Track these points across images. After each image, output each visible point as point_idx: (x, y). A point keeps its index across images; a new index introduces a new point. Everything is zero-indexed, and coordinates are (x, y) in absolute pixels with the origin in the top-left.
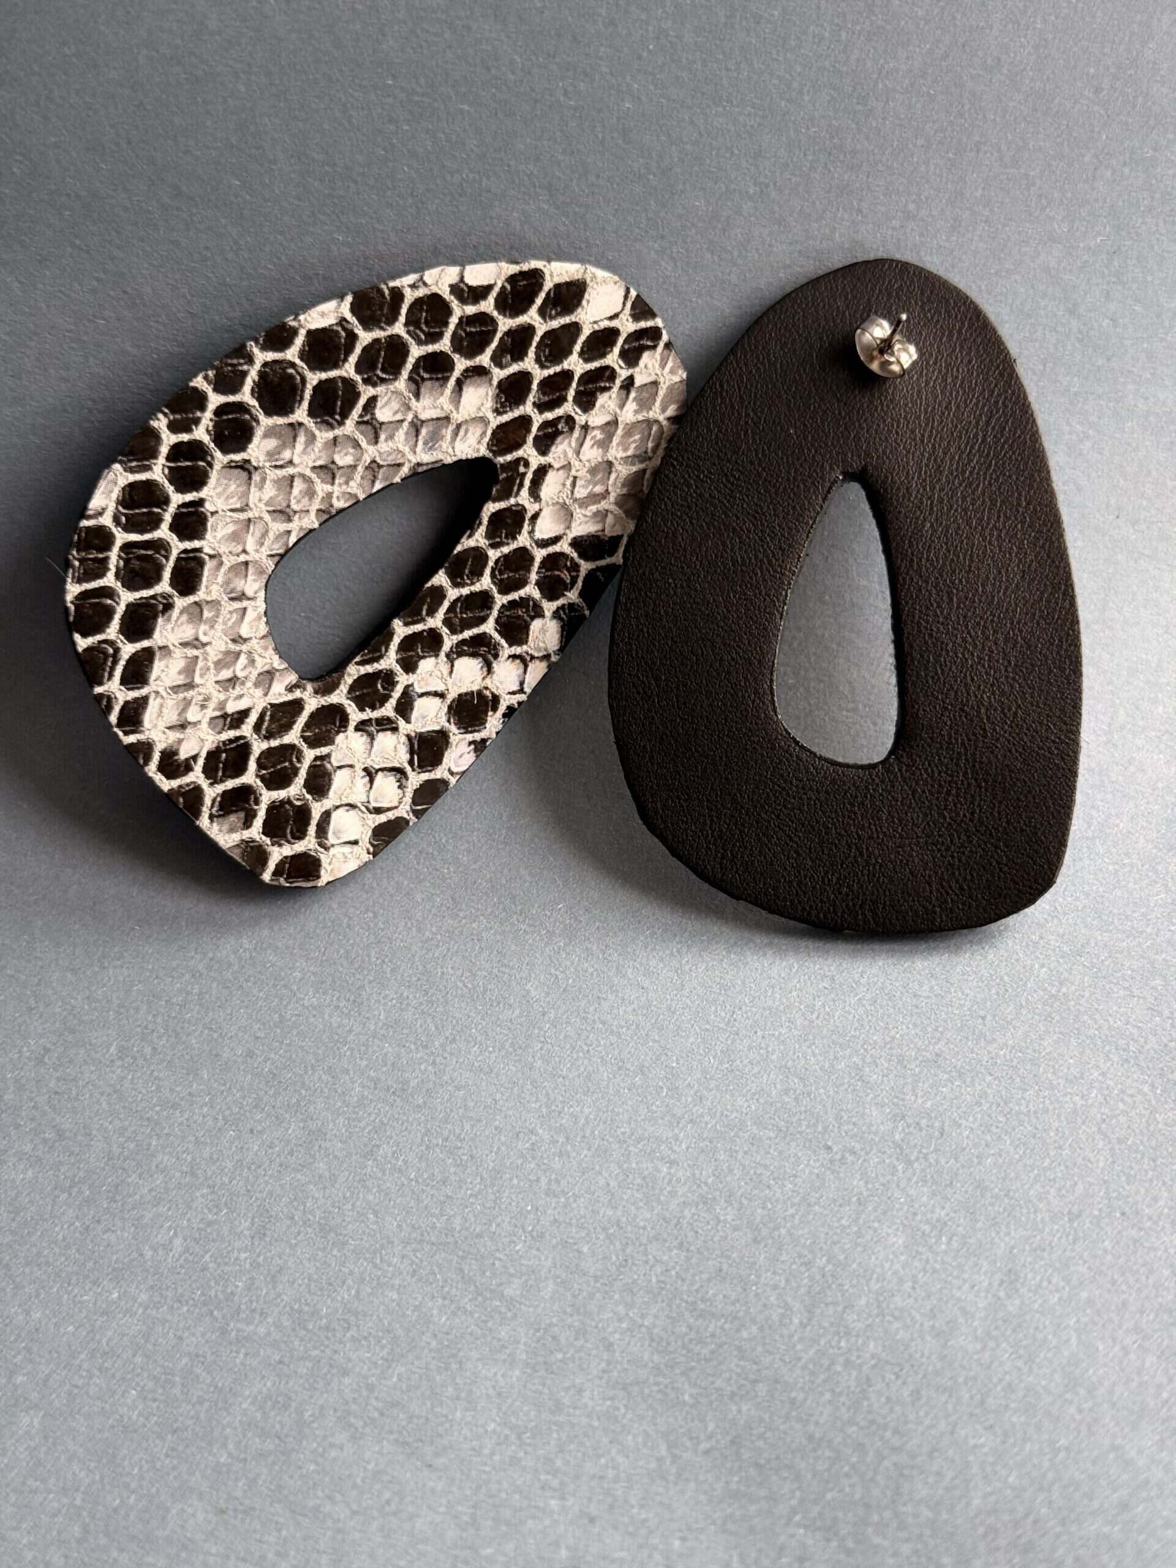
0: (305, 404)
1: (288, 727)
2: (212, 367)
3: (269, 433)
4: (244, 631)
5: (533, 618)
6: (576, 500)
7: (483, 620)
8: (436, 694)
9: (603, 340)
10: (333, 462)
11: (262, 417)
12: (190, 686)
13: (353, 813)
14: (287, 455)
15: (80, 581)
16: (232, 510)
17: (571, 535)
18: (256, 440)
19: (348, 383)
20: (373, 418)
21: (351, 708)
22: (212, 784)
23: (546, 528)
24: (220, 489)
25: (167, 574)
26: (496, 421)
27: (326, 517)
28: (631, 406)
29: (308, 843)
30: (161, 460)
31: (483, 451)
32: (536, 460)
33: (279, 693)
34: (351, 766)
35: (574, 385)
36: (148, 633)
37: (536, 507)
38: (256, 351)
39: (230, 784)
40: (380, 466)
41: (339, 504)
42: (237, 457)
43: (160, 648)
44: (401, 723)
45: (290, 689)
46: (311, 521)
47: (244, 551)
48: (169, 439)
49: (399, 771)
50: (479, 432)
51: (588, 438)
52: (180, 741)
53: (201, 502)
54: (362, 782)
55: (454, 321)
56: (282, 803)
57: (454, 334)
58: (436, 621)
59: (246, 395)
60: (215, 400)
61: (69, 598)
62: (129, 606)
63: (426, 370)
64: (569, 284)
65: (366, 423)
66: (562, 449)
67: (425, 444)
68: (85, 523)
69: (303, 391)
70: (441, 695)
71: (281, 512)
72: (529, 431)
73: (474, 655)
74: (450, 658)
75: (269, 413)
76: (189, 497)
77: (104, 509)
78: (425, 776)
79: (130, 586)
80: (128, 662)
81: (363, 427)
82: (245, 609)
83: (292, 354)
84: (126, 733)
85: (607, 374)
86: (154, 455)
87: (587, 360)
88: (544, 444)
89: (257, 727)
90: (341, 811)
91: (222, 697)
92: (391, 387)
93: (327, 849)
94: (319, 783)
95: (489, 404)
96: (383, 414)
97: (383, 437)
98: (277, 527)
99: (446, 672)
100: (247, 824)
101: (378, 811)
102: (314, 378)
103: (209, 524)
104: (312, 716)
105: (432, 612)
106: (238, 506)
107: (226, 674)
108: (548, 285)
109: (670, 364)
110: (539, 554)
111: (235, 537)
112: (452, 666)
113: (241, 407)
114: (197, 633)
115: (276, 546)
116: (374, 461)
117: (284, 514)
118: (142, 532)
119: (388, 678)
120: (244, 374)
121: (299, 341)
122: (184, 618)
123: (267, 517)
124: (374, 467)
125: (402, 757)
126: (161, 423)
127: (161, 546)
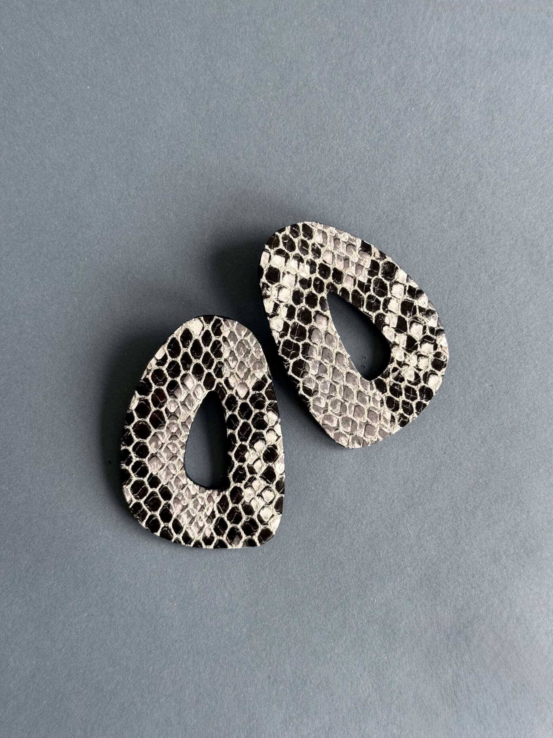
0: (152, 428)
1: (228, 504)
2: (122, 441)
3: (150, 443)
4: (193, 493)
5: (263, 417)
6: (242, 379)
7: (251, 430)
8: (257, 460)
9: (206, 337)
10: (173, 433)
11: (145, 441)
12: (193, 518)
13: (265, 509)
14: (160, 443)
15: (143, 520)
16: (161, 469)
17: (251, 388)
18: (149, 447)
19: (156, 412)
20: (171, 413)
21: (238, 485)
22: (222, 536)
23: (242, 393)
24: (153, 467)
25: (161, 499)
26: (202, 383)
27: (184, 447)
28: (231, 343)
29: (261, 527)
30: (133, 474)
31: (206, 392)
32: (222, 381)
33: (217, 499)
34: (253, 499)
35: (212, 354)
36: (171, 516)
37: (234, 391)
38: (128, 427)
39: (227, 531)
40: (185, 422)
41: (184, 441)
42: (149, 456)
43: (177, 517)
44: (255, 475)
45: (219, 495)
46: (182, 452)
47: (174, 475)
48: (129, 468)
49: (267, 488)
50: (200, 389)
51: (229, 361)
52: (204, 533)
53: (152, 474)
54: (259, 500)
55: (165, 372)
56: (244, 524)
57: (169, 374)
58: (239, 443)
59: (136, 440)
60: (130, 448)
61: (144, 527)
62: (160, 515)
63: (171, 390)
64: (183, 333)
65: (171, 416)
66: (226, 372)
67: (190, 405)
68: (131, 506)
69: (148, 425)
70: (259, 459)
71: (173, 457)
72: (212, 376)
73: (257, 441)
74: (252, 447)
75: (145, 438)
76: (148, 476)
77: (131, 499)
78: (275, 482)
79: (156, 510)
80: (173, 527)
81: (171, 418)
82: (188, 488)
83: (136, 419)
84: (190, 544)
85: (217, 343)
86: (129, 475)
87: (208, 346)
88: (219, 374)
89: (220, 512)
90: (261, 511)
91: (204, 513)
92: (167, 402)
93: (267, 524)
94: (249, 510)
95: (195, 381)
96: (172, 410)
97: (178, 415)
98: (175, 462)
99: (254, 452)
100: (241, 537)
101: (271, 502)
102: (148, 420)
103: (159, 477)
104: (231, 496)
105: (235, 442)
106: (161, 466)
107: (199, 507)
108: (179, 339)
109: (230, 324)
110: (248, 401)
111: (168, 474)
112: (254, 449)
113: (138, 444)
114: (182, 505)
115: (180, 466)
116: (182, 423)
117: (174, 457)
118: (146, 495)
119: (240, 468)
120: (131, 435)
121: (135, 414)
122: (176, 504)
123: (171, 462)
124: (184, 424)
125: (264, 483)
126: (124, 466)
127: (153, 493)
